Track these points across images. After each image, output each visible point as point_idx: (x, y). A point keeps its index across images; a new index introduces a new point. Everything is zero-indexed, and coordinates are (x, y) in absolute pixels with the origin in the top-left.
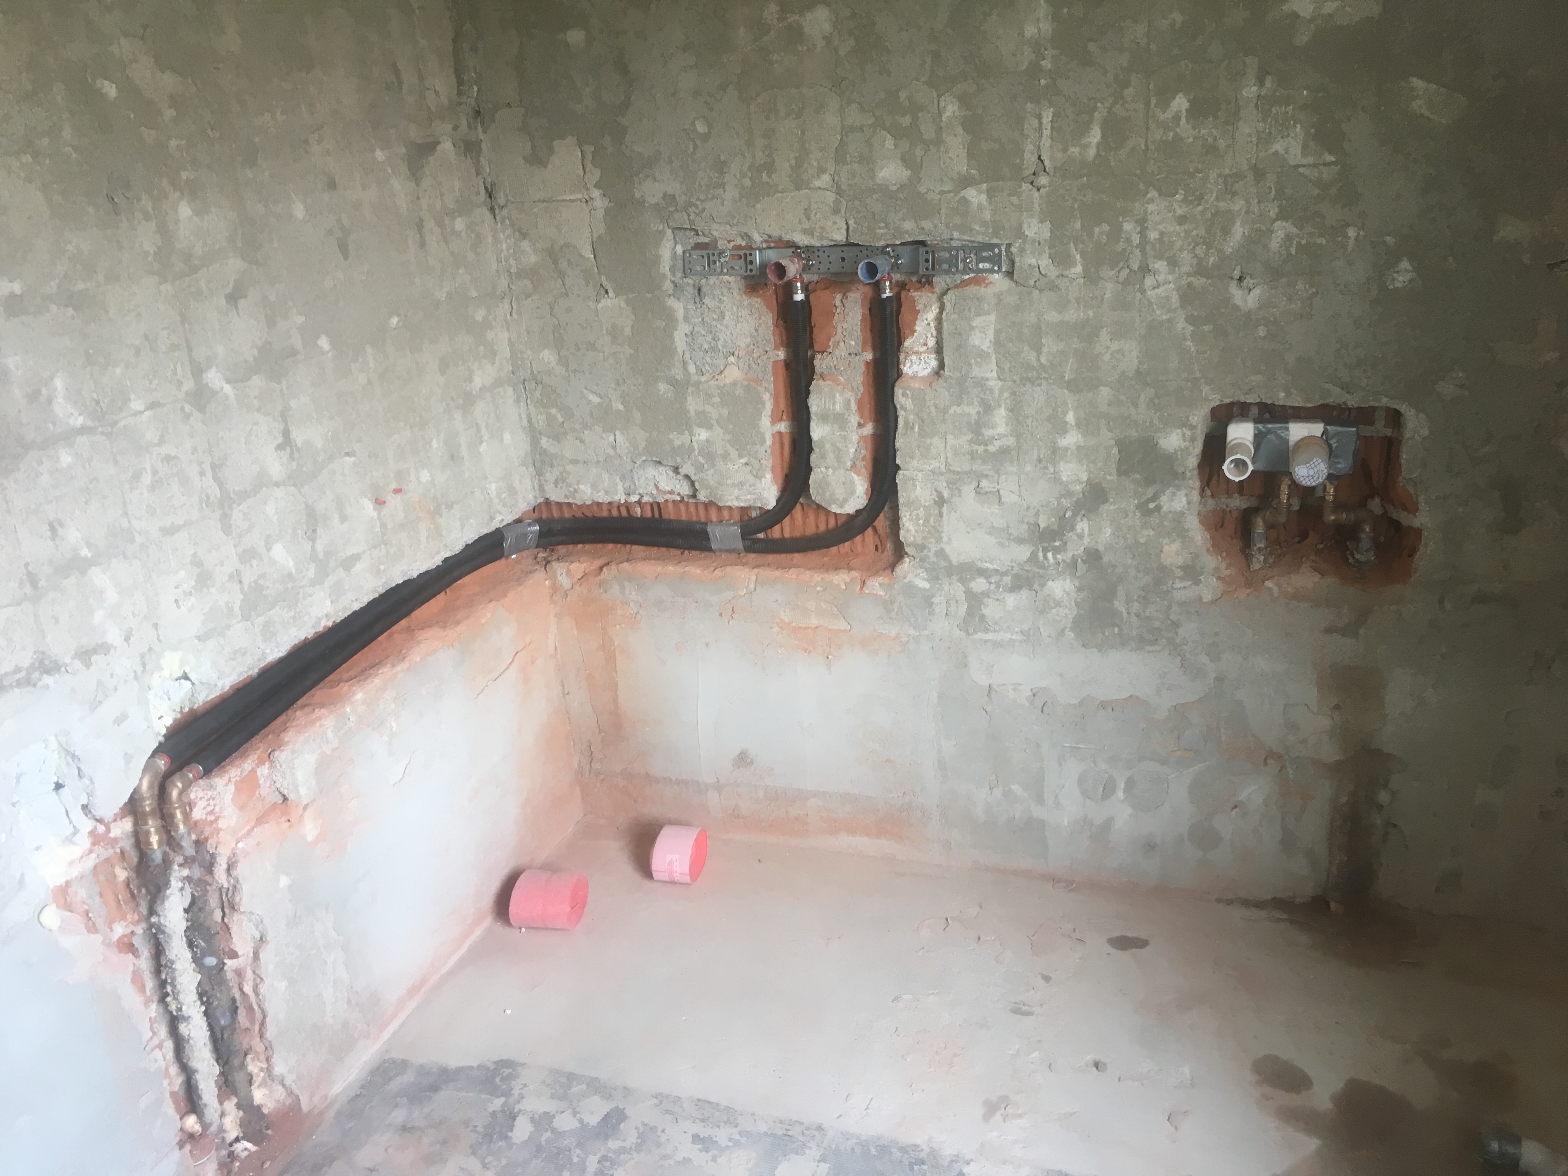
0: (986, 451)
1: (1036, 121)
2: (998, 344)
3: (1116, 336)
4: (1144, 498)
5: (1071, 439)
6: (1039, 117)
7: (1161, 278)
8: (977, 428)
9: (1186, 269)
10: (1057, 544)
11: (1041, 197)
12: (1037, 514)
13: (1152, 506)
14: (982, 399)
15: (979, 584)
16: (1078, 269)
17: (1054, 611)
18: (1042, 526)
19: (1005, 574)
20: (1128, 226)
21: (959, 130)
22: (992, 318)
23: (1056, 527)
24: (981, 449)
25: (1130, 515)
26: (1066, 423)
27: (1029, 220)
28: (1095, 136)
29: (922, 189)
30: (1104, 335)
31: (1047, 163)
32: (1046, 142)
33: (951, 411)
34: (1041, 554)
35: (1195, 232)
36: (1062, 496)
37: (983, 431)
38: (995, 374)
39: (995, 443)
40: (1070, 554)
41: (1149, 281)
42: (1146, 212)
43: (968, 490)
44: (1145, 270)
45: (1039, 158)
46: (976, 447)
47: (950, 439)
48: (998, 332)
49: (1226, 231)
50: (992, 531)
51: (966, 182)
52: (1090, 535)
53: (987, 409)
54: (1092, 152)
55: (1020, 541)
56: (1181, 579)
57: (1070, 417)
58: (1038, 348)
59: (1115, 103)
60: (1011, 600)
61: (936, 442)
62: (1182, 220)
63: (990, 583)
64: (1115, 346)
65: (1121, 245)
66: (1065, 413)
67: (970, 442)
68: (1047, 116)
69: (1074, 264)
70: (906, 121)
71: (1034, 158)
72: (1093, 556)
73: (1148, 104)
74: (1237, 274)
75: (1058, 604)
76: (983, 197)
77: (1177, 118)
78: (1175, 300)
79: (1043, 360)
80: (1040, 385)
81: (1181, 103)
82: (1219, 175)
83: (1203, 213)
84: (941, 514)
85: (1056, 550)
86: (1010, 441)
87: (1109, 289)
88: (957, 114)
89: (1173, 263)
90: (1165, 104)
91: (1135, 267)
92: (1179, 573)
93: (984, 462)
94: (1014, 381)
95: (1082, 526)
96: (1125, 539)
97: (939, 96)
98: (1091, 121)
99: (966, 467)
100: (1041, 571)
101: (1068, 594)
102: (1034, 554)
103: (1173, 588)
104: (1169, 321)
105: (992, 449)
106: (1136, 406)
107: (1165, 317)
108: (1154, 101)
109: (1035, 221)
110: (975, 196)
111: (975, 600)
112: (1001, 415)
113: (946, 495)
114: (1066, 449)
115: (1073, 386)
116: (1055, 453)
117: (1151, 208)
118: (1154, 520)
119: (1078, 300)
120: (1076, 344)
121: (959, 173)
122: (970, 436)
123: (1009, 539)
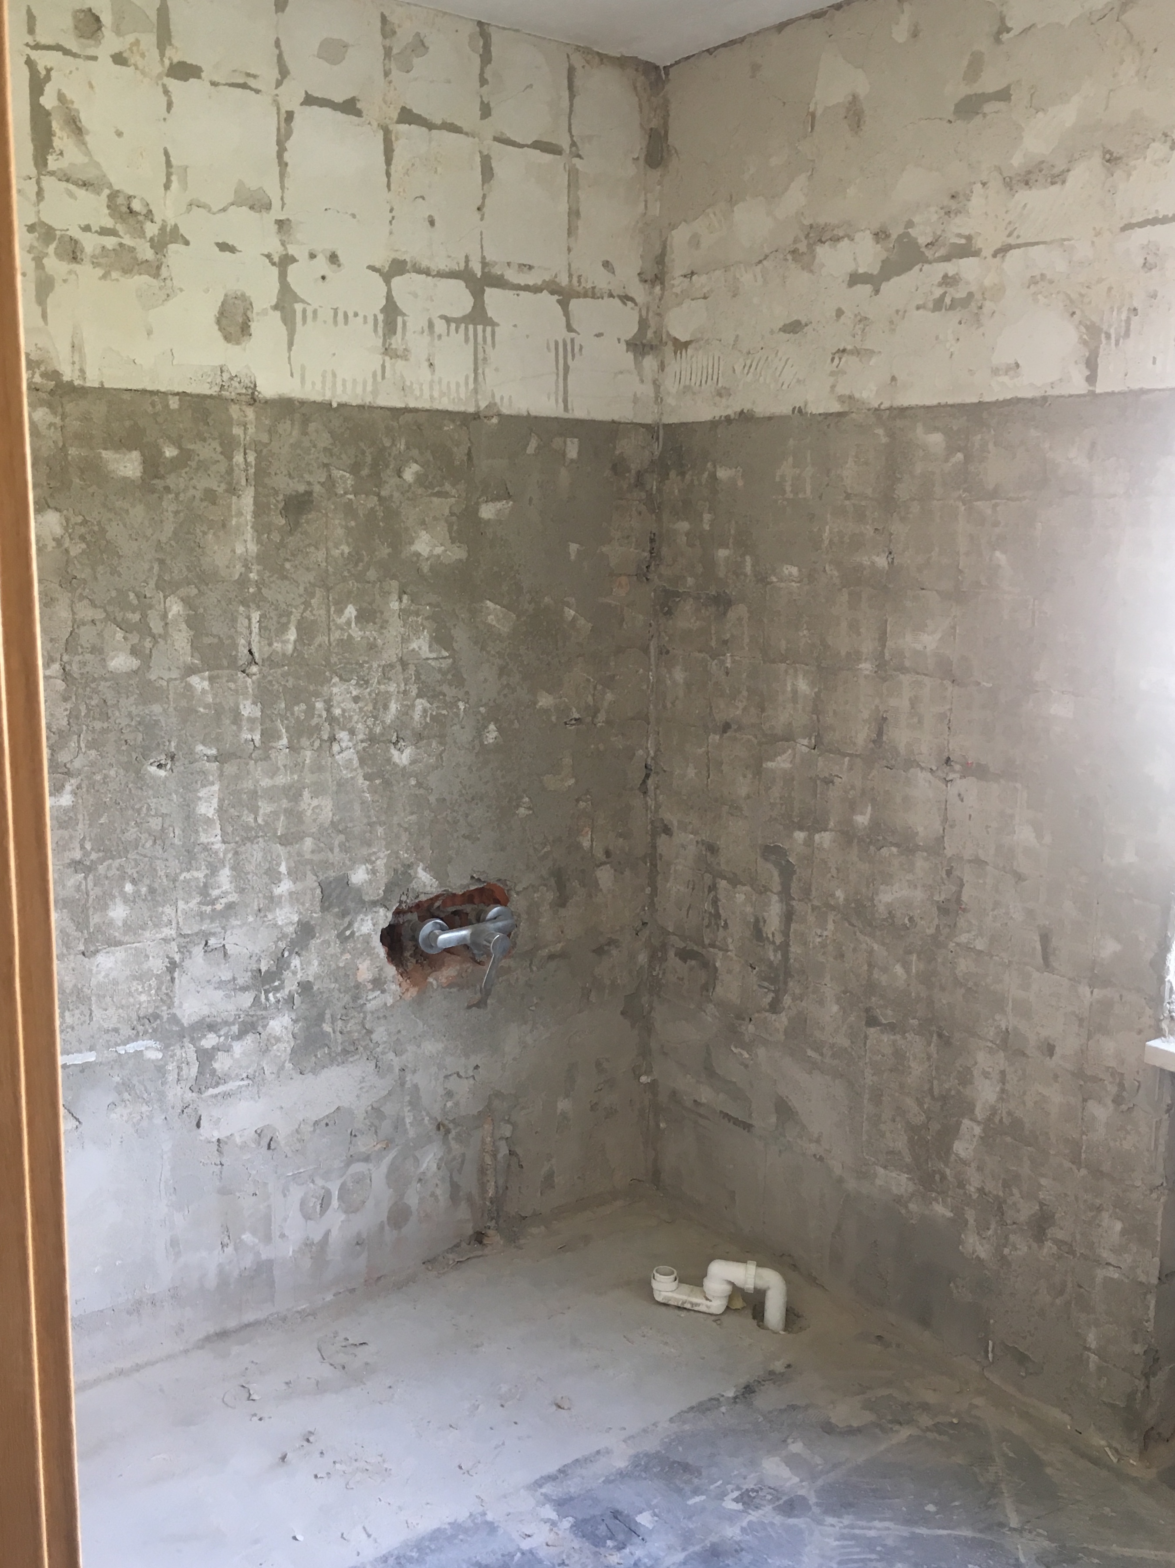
0: (213, 910)
1: (247, 621)
2: (220, 810)
3: (315, 795)
4: (342, 928)
5: (285, 887)
6: (249, 619)
7: (344, 745)
8: (204, 890)
9: (361, 736)
10: (276, 984)
11: (253, 682)
12: (259, 961)
13: (348, 933)
14: (209, 862)
15: (210, 1041)
16: (284, 741)
17: (275, 1047)
18: (264, 969)
19: (233, 1024)
20: (319, 705)
21: (184, 626)
22: (216, 788)
23: (274, 969)
24: (209, 909)
25: (332, 944)
26: (280, 873)
27: (245, 702)
28: (292, 635)
29: (153, 677)
30: (306, 794)
31: (256, 655)
32: (255, 638)
33: (182, 878)
34: (263, 997)
35: (365, 709)
36: (279, 939)
37: (210, 891)
38: (219, 838)
39: (223, 901)
40: (287, 991)
41: (336, 748)
42: (331, 694)
43: (198, 951)
44: (333, 739)
45: (250, 652)
46: (204, 908)
47: (181, 905)
48: (221, 801)
49: (386, 707)
50: (221, 985)
51: (191, 670)
52: (302, 969)
53: (214, 870)
54: (290, 647)
55: (244, 989)
56: (373, 990)
57: (283, 869)
58: (255, 810)
59: (305, 610)
60: (238, 1048)
61: (168, 910)
62: (356, 699)
63: (220, 1037)
64: (315, 802)
65: (314, 721)
66: (279, 865)
67: (200, 903)
68: (256, 616)
69: (280, 738)
70: (136, 617)
71: (246, 651)
72: (305, 987)
73: (328, 611)
74: (394, 739)
75: (278, 1040)
76: (206, 684)
77: (349, 623)
78: (356, 763)
79: (260, 821)
80: (257, 843)
81: (351, 611)
82: (379, 666)
83: (370, 694)
84: (173, 980)
85: (277, 989)
86: (233, 897)
87: (308, 754)
88: (181, 612)
89: (352, 732)
90: (340, 612)
91: (326, 737)
92: (370, 986)
93: (212, 920)
94: (237, 843)
95: (296, 962)
96: (329, 966)
97: (165, 597)
98: (289, 622)
99: (196, 928)
100: (264, 1013)
101: (286, 1028)
102: (257, 999)
103: (367, 1000)
104: (352, 778)
105: (219, 907)
106: (332, 850)
107: (349, 776)
108: (332, 609)
109: (248, 703)
110: (199, 683)
111: (206, 1057)
112: (225, 876)
113: (177, 958)
114: (280, 896)
115: (285, 840)
116: (273, 901)
117: (335, 690)
118: (350, 945)
119: (285, 766)
120: (285, 803)
121: (184, 662)
122: (198, 899)
123: (235, 989)
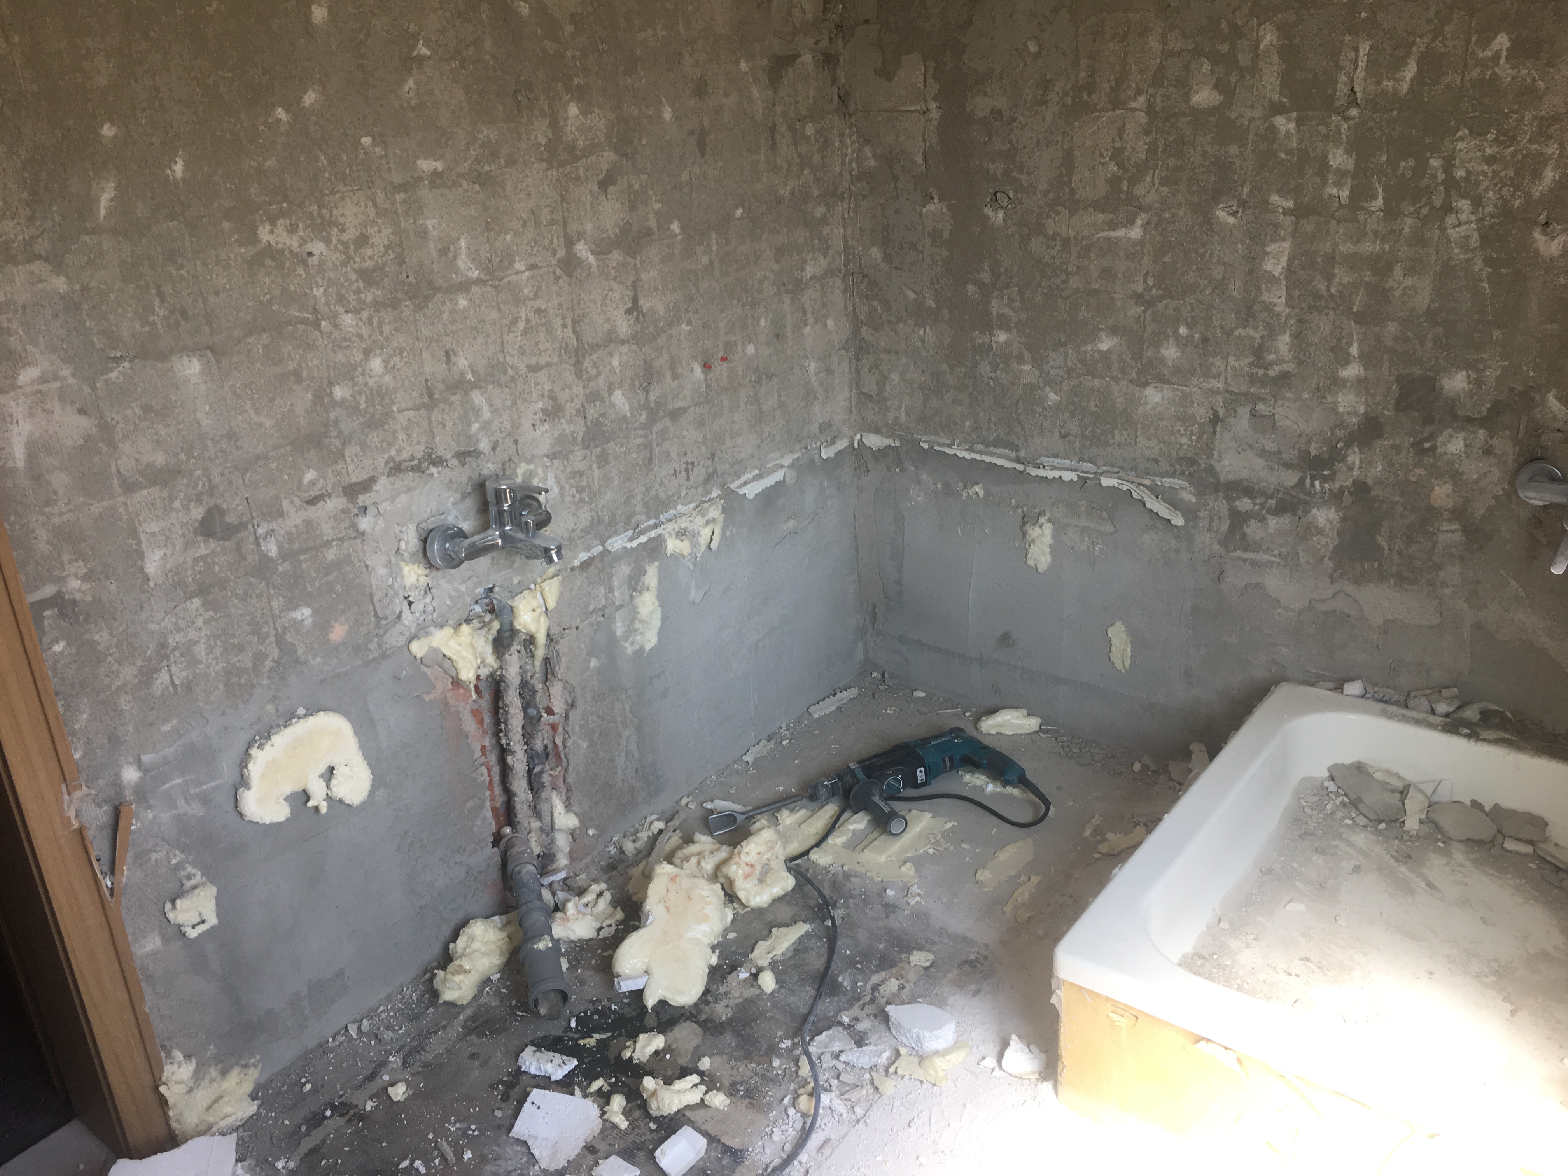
0: (1265, 375)
1: (1353, 53)
2: (1289, 270)
3: (1410, 271)
4: (1420, 437)
5: (1352, 371)
6: (1356, 50)
7: (1463, 217)
8: (1258, 352)
9: (1490, 209)
10: (1326, 473)
11: (1349, 128)
12: (1309, 442)
13: (1427, 445)
14: (1268, 324)
15: (1244, 504)
16: (1380, 202)
17: (1315, 538)
18: (1314, 453)
19: (1271, 497)
20: (1435, 163)
21: (1276, 59)
22: (1287, 245)
23: (1326, 456)
24: (1261, 372)
25: (1404, 453)
26: (1349, 354)
27: (1335, 151)
28: (1410, 71)
29: (1233, 115)
30: (1398, 269)
31: (1359, 95)
32: (1360, 74)
33: (1236, 333)
34: (1308, 482)
35: (1503, 174)
36: (1336, 426)
37: (1265, 355)
38: (1283, 300)
39: (1276, 368)
40: (1337, 485)
41: (1450, 220)
42: (1454, 149)
43: (1244, 412)
44: (1448, 208)
45: (1352, 90)
46: (1256, 370)
47: (1232, 360)
48: (1290, 261)
49: (1537, 174)
50: (1263, 453)
51: (1277, 109)
52: (1360, 468)
53: (1272, 333)
54: (1405, 87)
55: (1288, 466)
56: (1450, 521)
57: (1354, 350)
58: (1329, 278)
59: (1433, 40)
60: (1273, 523)
61: (1218, 362)
62: (1490, 160)
63: (1255, 504)
64: (1409, 282)
65: (1426, 181)
66: (1350, 344)
67: (1251, 364)
68: (1365, 48)
69: (1374, 197)
70: (1224, 48)
71: (1346, 90)
72: (1361, 489)
73: (1468, 42)
74: (1542, 218)
75: (1320, 532)
76: (1292, 126)
77: (1497, 56)
78: (1475, 241)
79: (1333, 290)
80: (1327, 314)
81: (1502, 41)
82: (1535, 117)
83: (1513, 155)
84: (1214, 432)
85: (1324, 479)
86: (1290, 367)
87: (1408, 224)
88: (1275, 42)
89: (1477, 202)
90: (1486, 42)
91: (1438, 203)
92: (1446, 515)
93: (1263, 386)
94: (1302, 309)
95: (1354, 457)
96: (1397, 475)
97: (1259, 25)
98: (1408, 54)
99: (1244, 388)
100: (1307, 498)
101: (1331, 523)
102: (1302, 481)
103: (1438, 529)
104: (1467, 261)
105: (1271, 373)
106: (1422, 344)
107: (1462, 257)
108: (1474, 39)
109: (1340, 152)
110: (1284, 124)
111: (1238, 519)
112: (1284, 342)
113: (1221, 412)
114: (1345, 381)
115: (1361, 318)
116: (1337, 383)
117: (1460, 145)
118: (1428, 460)
119: (1375, 233)
120: (1368, 276)
121: (1271, 100)
122: (1251, 359)
123: (1278, 464)
